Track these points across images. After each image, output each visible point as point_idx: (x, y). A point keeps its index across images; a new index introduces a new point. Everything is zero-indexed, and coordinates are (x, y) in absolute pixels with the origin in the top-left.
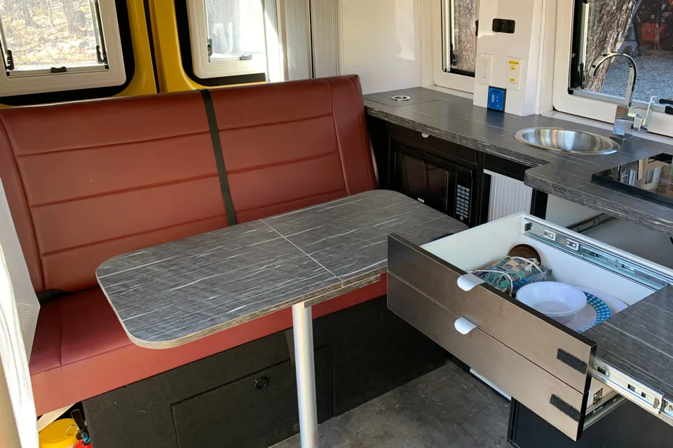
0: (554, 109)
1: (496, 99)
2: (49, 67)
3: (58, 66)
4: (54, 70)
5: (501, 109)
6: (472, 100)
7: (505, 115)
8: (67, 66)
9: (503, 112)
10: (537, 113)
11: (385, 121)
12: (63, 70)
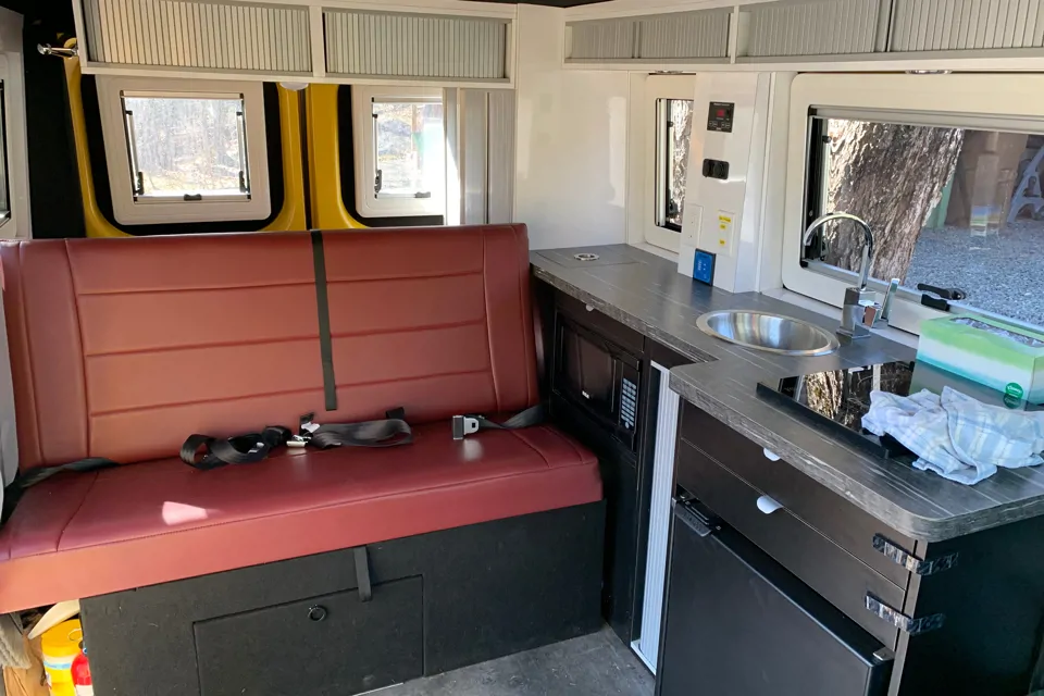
0: (784, 287)
1: (703, 266)
2: (181, 193)
3: (192, 193)
4: (187, 198)
5: (708, 281)
6: (676, 265)
7: (714, 290)
8: (203, 193)
9: (710, 285)
10: (757, 290)
11: (550, 285)
12: (198, 198)
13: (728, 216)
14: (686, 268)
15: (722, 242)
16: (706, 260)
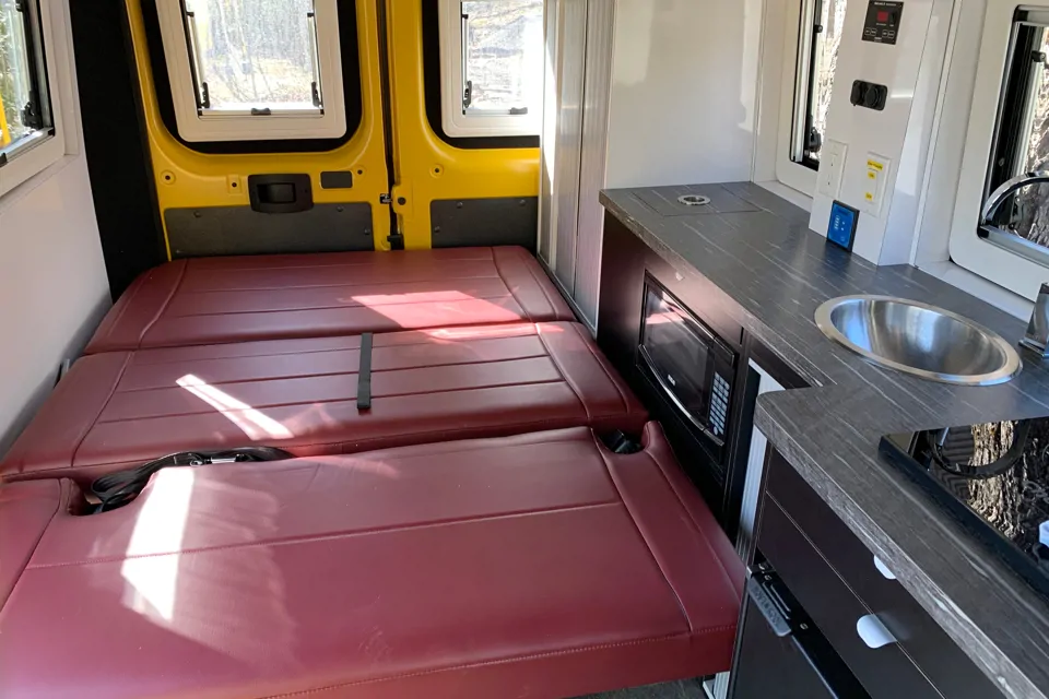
0: (951, 260)
1: (840, 226)
2: (248, 107)
3: (261, 107)
4: (255, 112)
5: (846, 245)
6: (808, 215)
7: (853, 259)
8: (273, 107)
9: (849, 250)
10: (912, 263)
12: (267, 112)
13: (879, 161)
14: (820, 224)
15: (869, 196)
16: (846, 217)
